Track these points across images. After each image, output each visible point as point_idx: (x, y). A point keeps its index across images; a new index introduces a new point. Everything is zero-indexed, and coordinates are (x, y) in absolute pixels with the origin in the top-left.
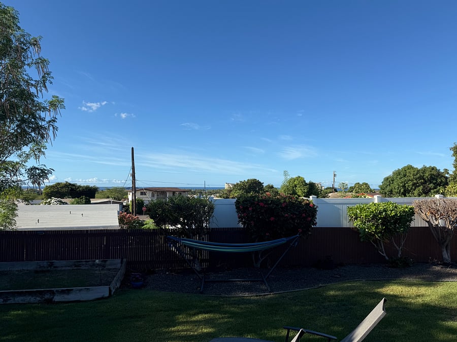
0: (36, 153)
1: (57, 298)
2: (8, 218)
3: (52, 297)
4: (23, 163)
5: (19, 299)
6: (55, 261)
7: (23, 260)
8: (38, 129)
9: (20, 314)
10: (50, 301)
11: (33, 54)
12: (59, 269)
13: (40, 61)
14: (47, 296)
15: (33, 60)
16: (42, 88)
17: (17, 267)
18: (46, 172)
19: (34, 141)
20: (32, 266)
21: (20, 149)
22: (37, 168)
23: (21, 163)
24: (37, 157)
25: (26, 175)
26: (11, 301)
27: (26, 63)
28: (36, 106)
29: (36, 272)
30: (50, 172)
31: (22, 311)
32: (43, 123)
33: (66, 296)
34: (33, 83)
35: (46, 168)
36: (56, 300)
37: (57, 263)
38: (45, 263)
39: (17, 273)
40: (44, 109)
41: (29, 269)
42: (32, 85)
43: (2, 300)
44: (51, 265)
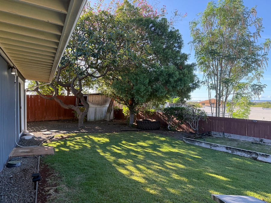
0: (257, 77)
1: (260, 158)
2: (244, 114)
3: (256, 157)
4: (250, 83)
5: (239, 153)
6: (264, 139)
7: (245, 135)
8: (256, 61)
9: (237, 160)
10: (255, 159)
11: (252, 18)
12: (267, 144)
13: (256, 20)
14: (254, 156)
15: (252, 21)
16: (258, 36)
17: (243, 138)
18: (262, 87)
19: (254, 69)
20: (251, 139)
21: (247, 75)
22: (256, 85)
23: (248, 83)
24: (258, 79)
25: (250, 89)
26: (235, 153)
27: (248, 24)
28: (255, 48)
29: (253, 143)
30: (264, 86)
31: (239, 159)
32: (259, 57)
33: (265, 158)
34: (252, 35)
35: (261, 85)
36: (259, 159)
37: (265, 140)
38: (258, 139)
39: (242, 141)
40: (261, 48)
41: (249, 140)
42: (251, 36)
43: (231, 152)
44: (261, 141)
